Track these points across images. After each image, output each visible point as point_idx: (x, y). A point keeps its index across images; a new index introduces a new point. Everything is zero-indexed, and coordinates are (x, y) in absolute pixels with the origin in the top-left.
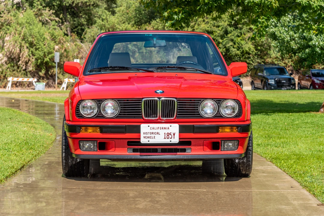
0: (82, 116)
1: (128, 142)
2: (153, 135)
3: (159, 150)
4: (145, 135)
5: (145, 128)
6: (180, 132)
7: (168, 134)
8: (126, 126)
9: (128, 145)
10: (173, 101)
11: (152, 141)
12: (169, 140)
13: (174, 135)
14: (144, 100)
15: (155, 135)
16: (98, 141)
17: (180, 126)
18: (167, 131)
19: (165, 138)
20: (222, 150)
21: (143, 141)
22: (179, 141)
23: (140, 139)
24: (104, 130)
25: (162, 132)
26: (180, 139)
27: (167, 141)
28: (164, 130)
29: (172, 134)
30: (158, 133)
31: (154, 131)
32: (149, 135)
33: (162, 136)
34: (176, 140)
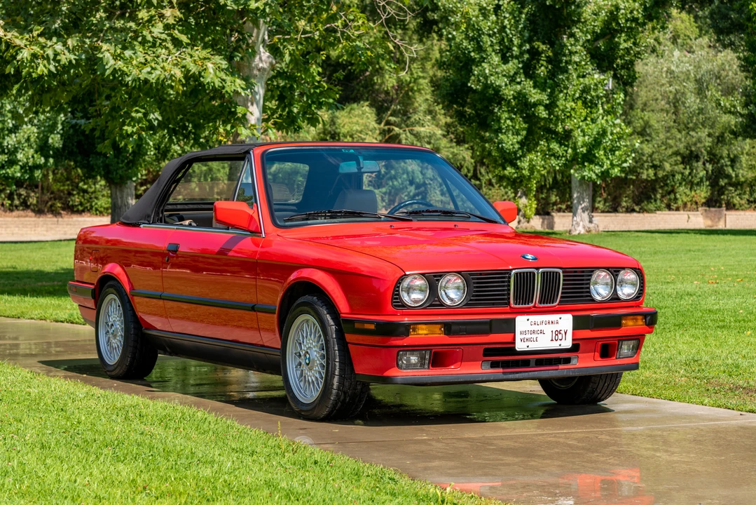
0: (404, 305)
1: (485, 350)
2: (534, 336)
3: (533, 363)
4: (523, 336)
5: (522, 322)
6: (575, 328)
7: (557, 333)
8: (491, 321)
9: (485, 355)
10: (556, 273)
11: (533, 346)
12: (559, 342)
13: (566, 333)
14: (514, 271)
15: (537, 335)
16: (433, 351)
17: (574, 318)
18: (555, 327)
19: (552, 340)
20: (618, 357)
21: (520, 346)
22: (573, 344)
23: (514, 343)
24: (454, 328)
25: (548, 329)
26: (573, 340)
27: (555, 345)
28: (551, 325)
29: (563, 332)
30: (542, 332)
31: (536, 328)
32: (528, 336)
33: (548, 336)
34: (567, 343)
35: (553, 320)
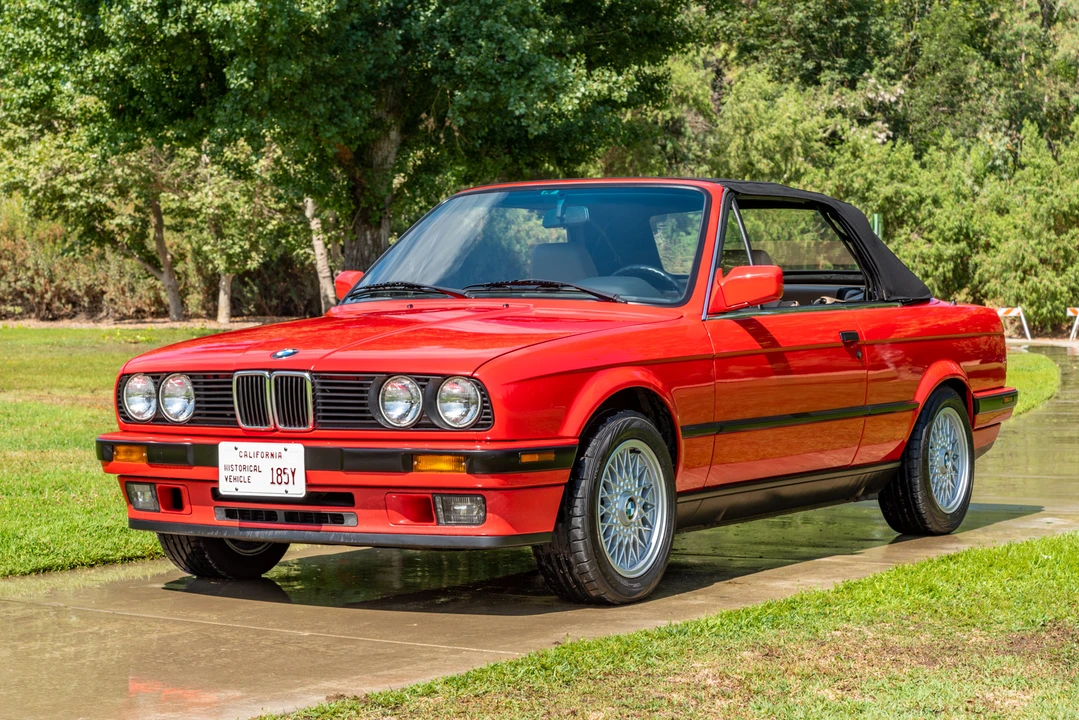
2: (246, 474)
4: (228, 473)
5: (229, 453)
6: (308, 466)
7: (279, 472)
8: (190, 446)
11: (245, 490)
12: (283, 487)
13: (293, 474)
15: (249, 473)
17: (306, 449)
18: (277, 463)
19: (273, 483)
21: (225, 488)
22: (307, 492)
23: (217, 482)
25: (267, 465)
26: (308, 485)
27: (278, 491)
28: (270, 459)
29: (288, 472)
30: (256, 469)
31: (247, 462)
32: (236, 473)
33: (267, 476)
34: (298, 490)
35: (274, 451)
